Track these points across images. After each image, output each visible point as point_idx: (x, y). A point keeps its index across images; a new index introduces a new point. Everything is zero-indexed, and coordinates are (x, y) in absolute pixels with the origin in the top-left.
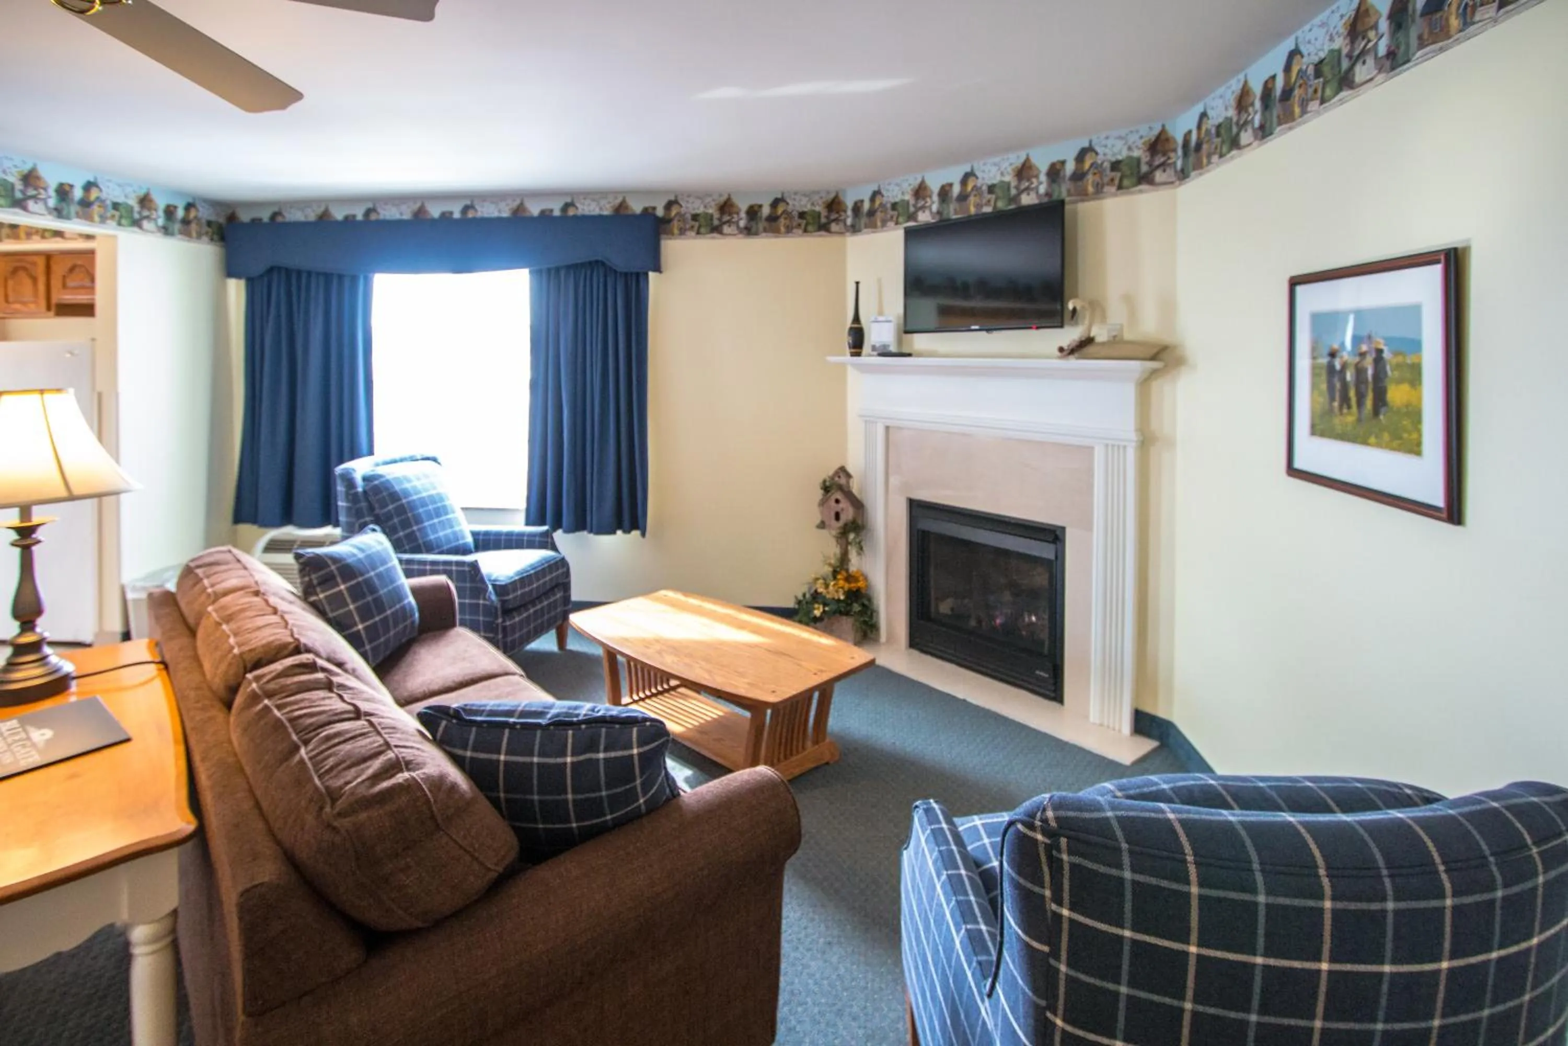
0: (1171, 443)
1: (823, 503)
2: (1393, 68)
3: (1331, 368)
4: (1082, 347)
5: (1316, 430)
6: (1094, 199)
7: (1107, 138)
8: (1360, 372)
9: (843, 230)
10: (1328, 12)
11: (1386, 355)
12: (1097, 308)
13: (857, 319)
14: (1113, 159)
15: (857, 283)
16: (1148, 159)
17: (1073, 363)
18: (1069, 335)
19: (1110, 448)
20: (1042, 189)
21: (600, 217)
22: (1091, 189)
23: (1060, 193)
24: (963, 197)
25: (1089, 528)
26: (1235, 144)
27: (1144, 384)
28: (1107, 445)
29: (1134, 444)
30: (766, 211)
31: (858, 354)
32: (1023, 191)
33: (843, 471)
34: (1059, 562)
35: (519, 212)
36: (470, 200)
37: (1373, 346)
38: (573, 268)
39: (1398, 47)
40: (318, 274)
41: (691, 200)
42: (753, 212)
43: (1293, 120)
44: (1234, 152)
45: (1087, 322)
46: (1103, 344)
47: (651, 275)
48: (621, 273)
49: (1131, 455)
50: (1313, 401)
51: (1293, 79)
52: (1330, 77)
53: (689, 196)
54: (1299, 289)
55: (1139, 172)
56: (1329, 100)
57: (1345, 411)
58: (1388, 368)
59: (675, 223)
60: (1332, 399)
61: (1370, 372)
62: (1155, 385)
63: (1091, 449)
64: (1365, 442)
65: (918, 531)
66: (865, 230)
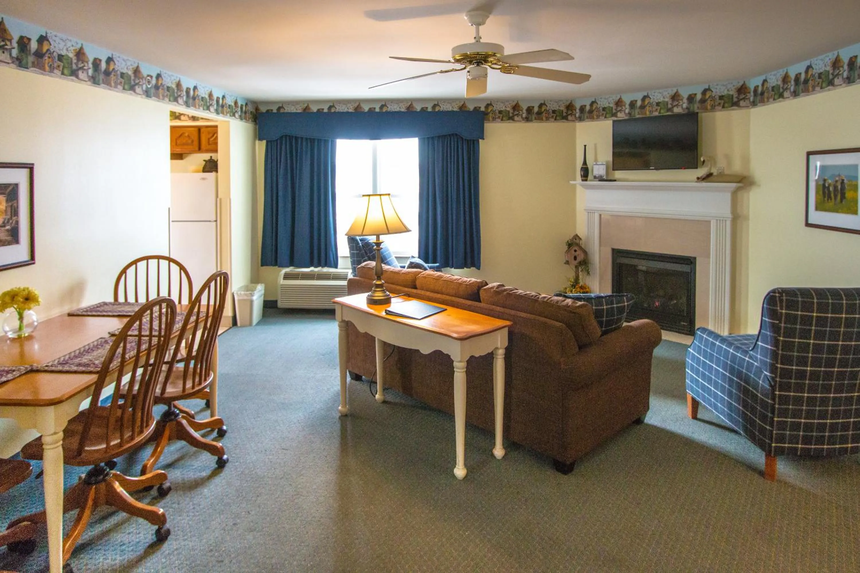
0: (747, 218)
1: (568, 252)
2: (849, 83)
3: (824, 185)
4: (708, 177)
5: (817, 209)
6: (710, 112)
7: (717, 85)
8: (835, 187)
9: (575, 119)
10: (824, 56)
11: (845, 181)
12: (713, 160)
13: (585, 163)
14: (720, 95)
15: (585, 146)
16: (737, 95)
17: (704, 184)
18: (702, 172)
19: (718, 221)
20: (685, 106)
21: (453, 112)
22: (709, 107)
23: (694, 107)
24: (643, 107)
25: (708, 256)
26: (781, 96)
27: (735, 193)
28: (717, 220)
29: (730, 219)
30: (536, 109)
31: (586, 180)
32: (675, 106)
33: (576, 237)
34: (693, 272)
35: (410, 108)
36: (384, 103)
37: (841, 178)
38: (442, 137)
39: (851, 76)
40: (307, 139)
41: (499, 103)
42: (529, 110)
43: (808, 92)
44: (781, 99)
45: (709, 166)
46: (715, 176)
47: (480, 140)
48: (465, 140)
49: (728, 223)
50: (816, 198)
51: (809, 76)
52: (824, 80)
53: (497, 102)
54: (811, 157)
55: (733, 101)
56: (824, 88)
57: (830, 201)
58: (846, 186)
59: (491, 115)
60: (824, 197)
61: (839, 187)
62: (739, 194)
63: (709, 222)
64: (837, 212)
65: (617, 263)
66: (587, 120)
